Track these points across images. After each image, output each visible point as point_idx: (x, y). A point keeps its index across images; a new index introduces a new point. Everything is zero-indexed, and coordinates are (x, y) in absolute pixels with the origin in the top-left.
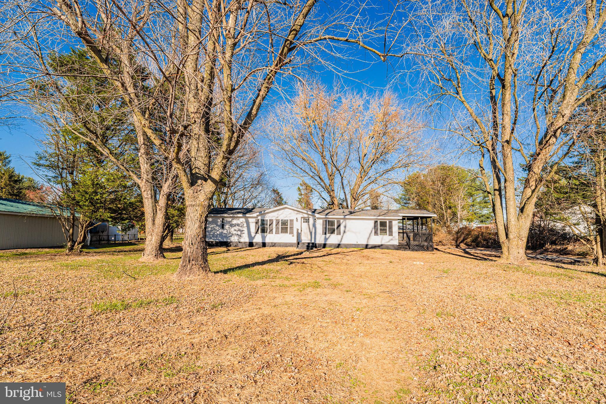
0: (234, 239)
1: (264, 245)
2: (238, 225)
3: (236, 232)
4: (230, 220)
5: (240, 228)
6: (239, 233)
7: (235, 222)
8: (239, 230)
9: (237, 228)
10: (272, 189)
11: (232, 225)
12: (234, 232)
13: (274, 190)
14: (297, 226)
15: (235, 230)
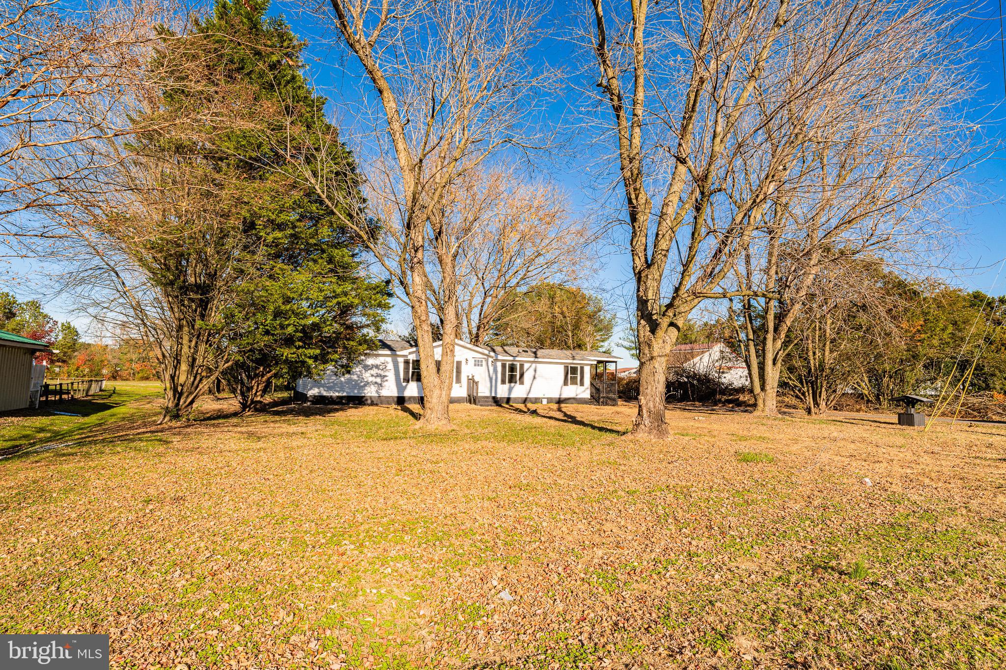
0: (370, 392)
2: (377, 367)
3: (374, 379)
5: (380, 372)
6: (378, 380)
7: (370, 361)
8: (378, 376)
9: (374, 371)
11: (367, 368)
12: (371, 379)
14: (466, 370)
15: (372, 376)
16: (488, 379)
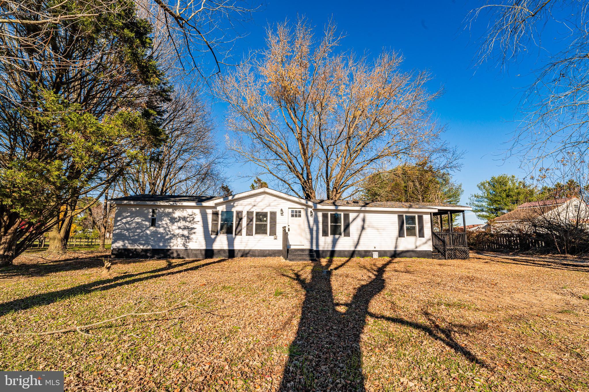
0: (177, 245)
1: (231, 254)
2: (185, 219)
3: (180, 232)
4: (170, 210)
5: (187, 224)
6: (186, 233)
7: (177, 214)
8: (185, 228)
9: (182, 224)
10: (221, 186)
11: (173, 220)
12: (177, 232)
13: (223, 187)
14: (281, 222)
15: (179, 228)
16: (307, 230)
